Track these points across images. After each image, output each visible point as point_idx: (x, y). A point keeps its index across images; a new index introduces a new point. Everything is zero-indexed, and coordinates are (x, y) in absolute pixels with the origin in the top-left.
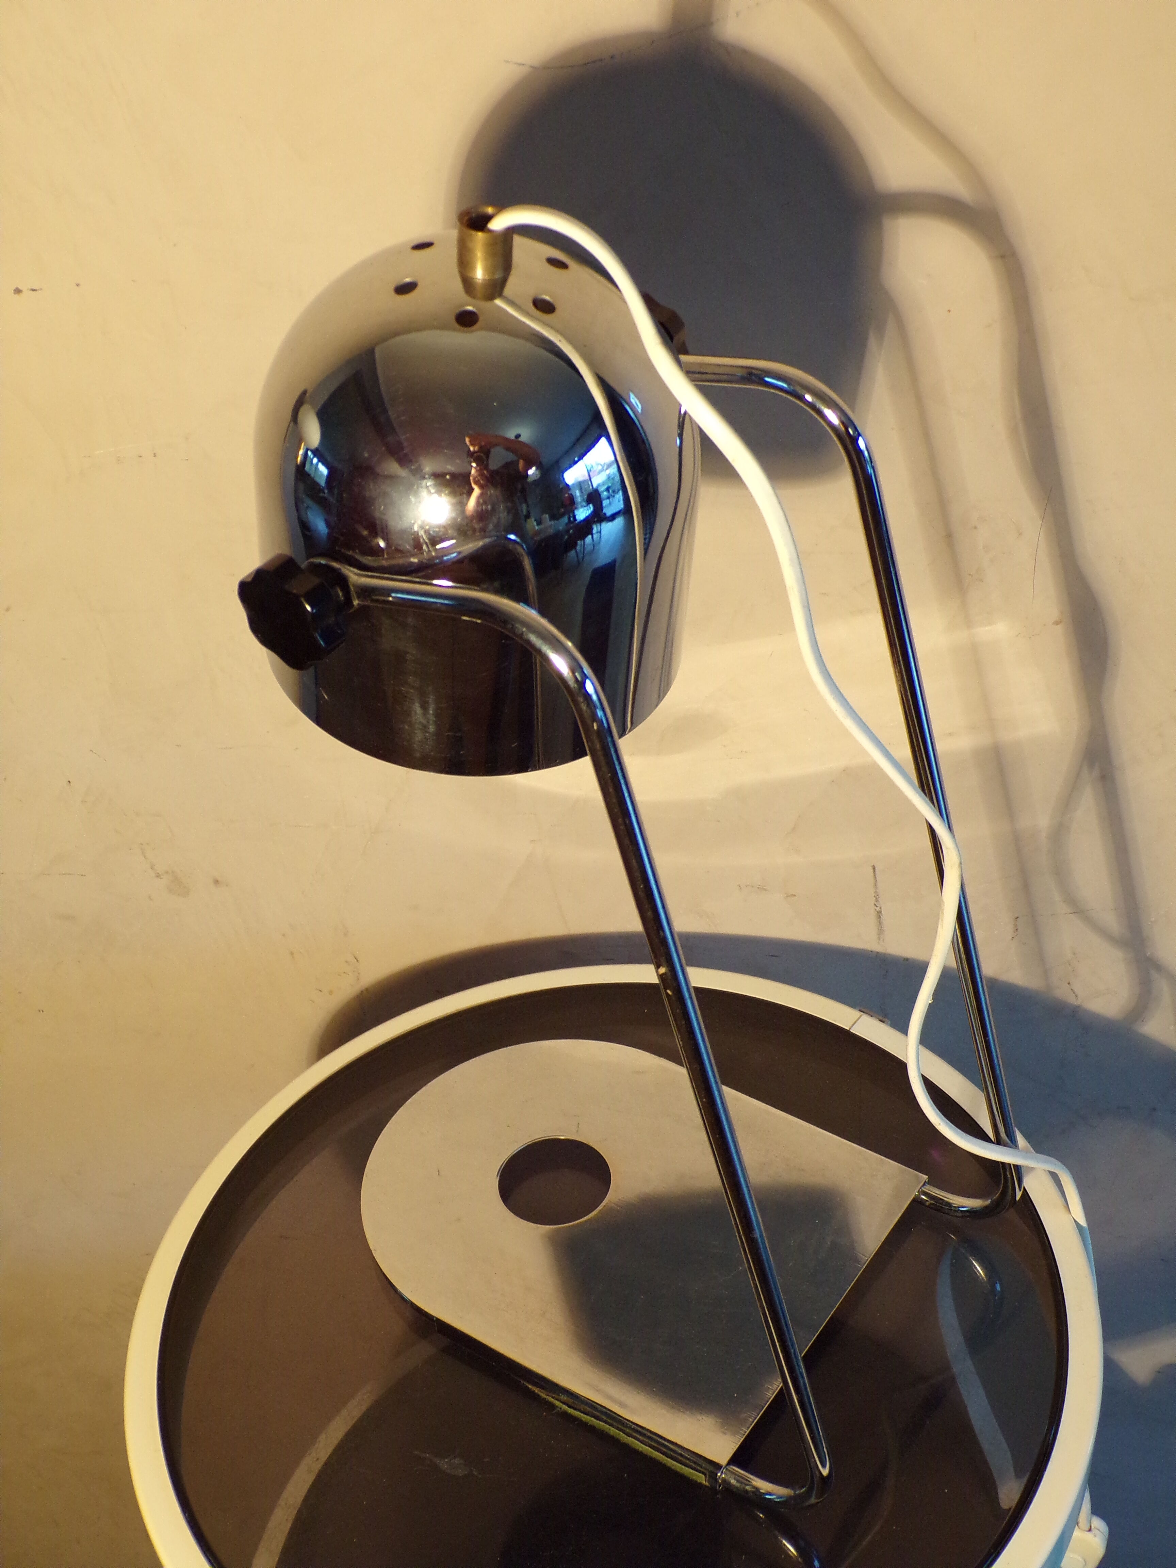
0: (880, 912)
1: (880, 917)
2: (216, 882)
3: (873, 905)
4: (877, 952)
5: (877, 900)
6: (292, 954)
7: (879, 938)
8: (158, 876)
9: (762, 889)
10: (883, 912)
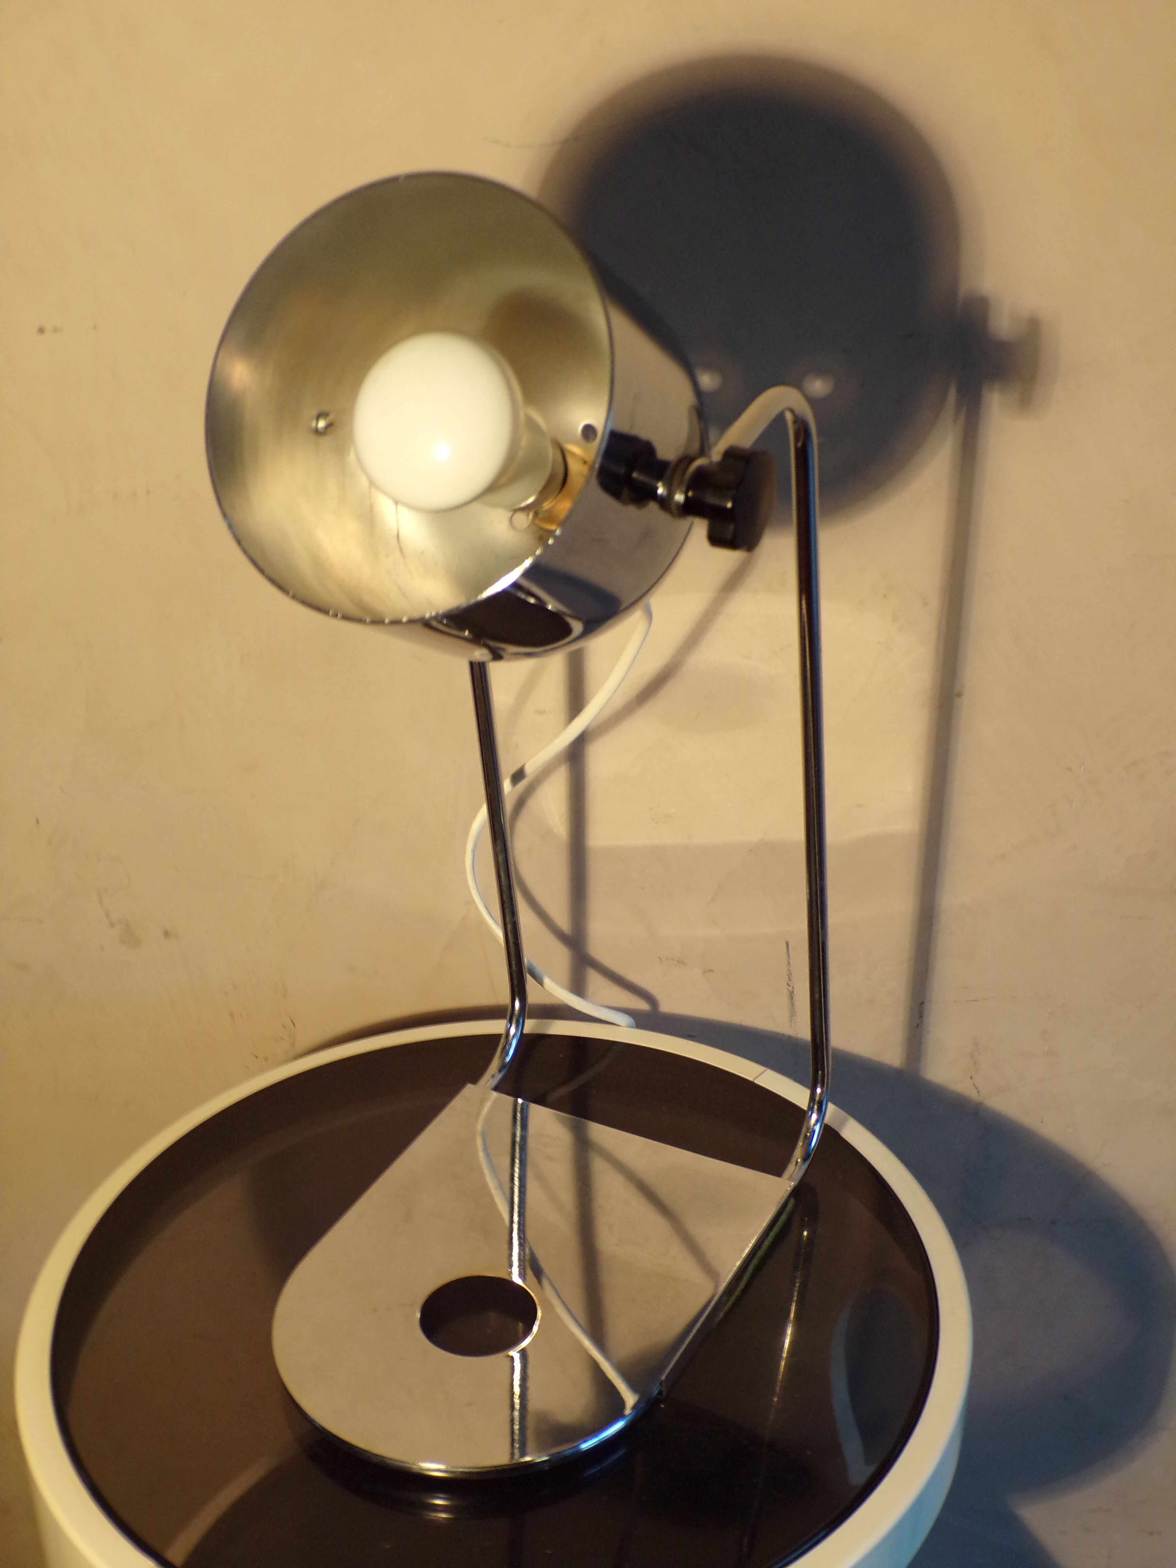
0: (793, 992)
1: (793, 998)
2: (167, 934)
3: (786, 984)
4: (789, 1036)
5: (790, 979)
6: (232, 1015)
7: (791, 1021)
8: (112, 925)
9: (681, 962)
10: (795, 992)
